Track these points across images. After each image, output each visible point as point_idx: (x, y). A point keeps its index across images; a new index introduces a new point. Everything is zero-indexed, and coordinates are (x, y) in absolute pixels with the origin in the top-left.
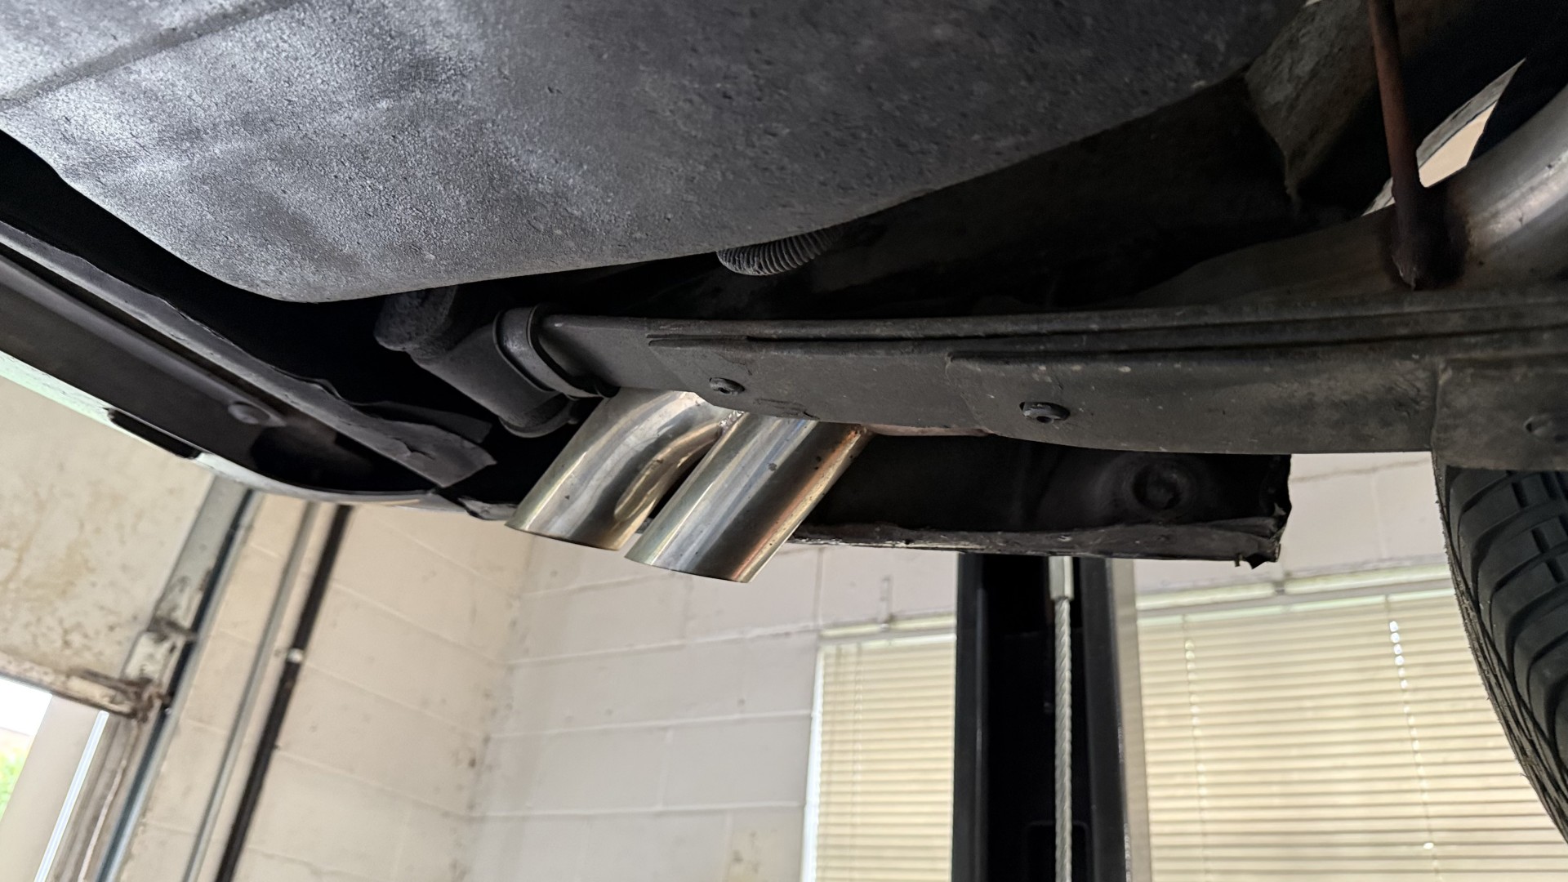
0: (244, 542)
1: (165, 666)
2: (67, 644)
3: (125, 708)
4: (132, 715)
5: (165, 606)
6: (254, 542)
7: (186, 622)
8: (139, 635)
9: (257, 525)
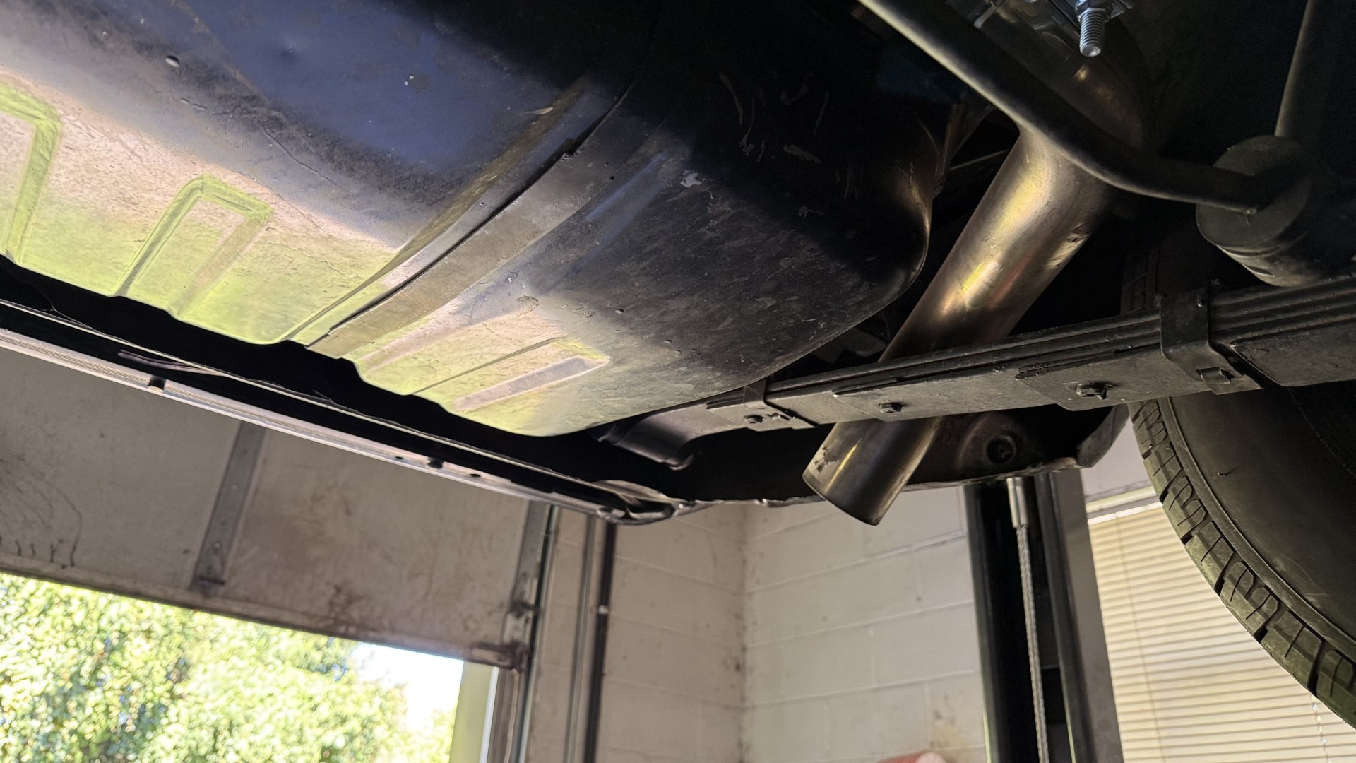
0: (556, 541)
1: (524, 632)
2: (466, 628)
3: (507, 663)
4: (511, 668)
5: (517, 594)
6: (561, 539)
7: (532, 601)
8: (507, 614)
9: (562, 527)
